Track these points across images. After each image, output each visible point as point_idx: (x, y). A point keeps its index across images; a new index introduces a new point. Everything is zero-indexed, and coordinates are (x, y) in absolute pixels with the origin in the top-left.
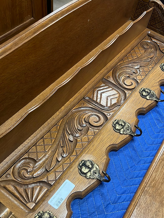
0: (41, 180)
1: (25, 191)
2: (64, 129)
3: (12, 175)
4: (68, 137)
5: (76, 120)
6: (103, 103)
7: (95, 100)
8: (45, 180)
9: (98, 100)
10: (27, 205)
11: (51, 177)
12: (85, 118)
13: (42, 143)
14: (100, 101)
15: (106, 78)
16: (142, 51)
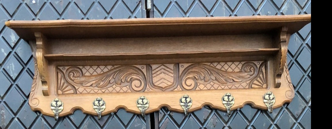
0: (75, 86)
1: (64, 84)
2: (115, 72)
3: (66, 70)
4: (111, 79)
5: (127, 74)
6: (155, 80)
7: (153, 73)
8: (77, 88)
9: (155, 75)
10: (59, 91)
11: (81, 89)
12: (132, 78)
13: (95, 69)
14: (155, 77)
15: (180, 65)
16: (237, 70)
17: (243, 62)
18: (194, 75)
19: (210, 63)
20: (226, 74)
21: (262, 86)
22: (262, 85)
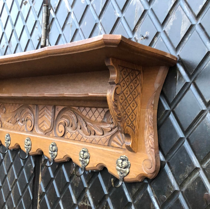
5: (25, 113)
6: (39, 121)
7: (39, 114)
9: (40, 116)
12: (28, 118)
14: (40, 118)
15: (57, 107)
16: (99, 119)
17: (107, 109)
18: (65, 121)
19: (78, 108)
20: (90, 124)
21: (122, 146)
22: (121, 144)
